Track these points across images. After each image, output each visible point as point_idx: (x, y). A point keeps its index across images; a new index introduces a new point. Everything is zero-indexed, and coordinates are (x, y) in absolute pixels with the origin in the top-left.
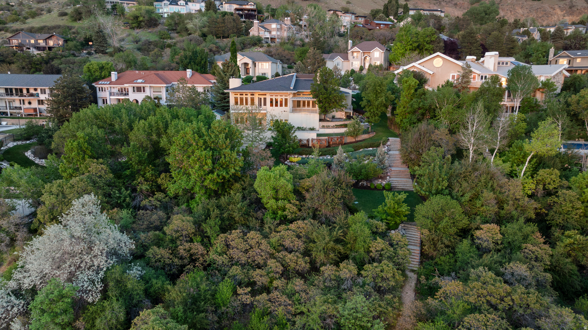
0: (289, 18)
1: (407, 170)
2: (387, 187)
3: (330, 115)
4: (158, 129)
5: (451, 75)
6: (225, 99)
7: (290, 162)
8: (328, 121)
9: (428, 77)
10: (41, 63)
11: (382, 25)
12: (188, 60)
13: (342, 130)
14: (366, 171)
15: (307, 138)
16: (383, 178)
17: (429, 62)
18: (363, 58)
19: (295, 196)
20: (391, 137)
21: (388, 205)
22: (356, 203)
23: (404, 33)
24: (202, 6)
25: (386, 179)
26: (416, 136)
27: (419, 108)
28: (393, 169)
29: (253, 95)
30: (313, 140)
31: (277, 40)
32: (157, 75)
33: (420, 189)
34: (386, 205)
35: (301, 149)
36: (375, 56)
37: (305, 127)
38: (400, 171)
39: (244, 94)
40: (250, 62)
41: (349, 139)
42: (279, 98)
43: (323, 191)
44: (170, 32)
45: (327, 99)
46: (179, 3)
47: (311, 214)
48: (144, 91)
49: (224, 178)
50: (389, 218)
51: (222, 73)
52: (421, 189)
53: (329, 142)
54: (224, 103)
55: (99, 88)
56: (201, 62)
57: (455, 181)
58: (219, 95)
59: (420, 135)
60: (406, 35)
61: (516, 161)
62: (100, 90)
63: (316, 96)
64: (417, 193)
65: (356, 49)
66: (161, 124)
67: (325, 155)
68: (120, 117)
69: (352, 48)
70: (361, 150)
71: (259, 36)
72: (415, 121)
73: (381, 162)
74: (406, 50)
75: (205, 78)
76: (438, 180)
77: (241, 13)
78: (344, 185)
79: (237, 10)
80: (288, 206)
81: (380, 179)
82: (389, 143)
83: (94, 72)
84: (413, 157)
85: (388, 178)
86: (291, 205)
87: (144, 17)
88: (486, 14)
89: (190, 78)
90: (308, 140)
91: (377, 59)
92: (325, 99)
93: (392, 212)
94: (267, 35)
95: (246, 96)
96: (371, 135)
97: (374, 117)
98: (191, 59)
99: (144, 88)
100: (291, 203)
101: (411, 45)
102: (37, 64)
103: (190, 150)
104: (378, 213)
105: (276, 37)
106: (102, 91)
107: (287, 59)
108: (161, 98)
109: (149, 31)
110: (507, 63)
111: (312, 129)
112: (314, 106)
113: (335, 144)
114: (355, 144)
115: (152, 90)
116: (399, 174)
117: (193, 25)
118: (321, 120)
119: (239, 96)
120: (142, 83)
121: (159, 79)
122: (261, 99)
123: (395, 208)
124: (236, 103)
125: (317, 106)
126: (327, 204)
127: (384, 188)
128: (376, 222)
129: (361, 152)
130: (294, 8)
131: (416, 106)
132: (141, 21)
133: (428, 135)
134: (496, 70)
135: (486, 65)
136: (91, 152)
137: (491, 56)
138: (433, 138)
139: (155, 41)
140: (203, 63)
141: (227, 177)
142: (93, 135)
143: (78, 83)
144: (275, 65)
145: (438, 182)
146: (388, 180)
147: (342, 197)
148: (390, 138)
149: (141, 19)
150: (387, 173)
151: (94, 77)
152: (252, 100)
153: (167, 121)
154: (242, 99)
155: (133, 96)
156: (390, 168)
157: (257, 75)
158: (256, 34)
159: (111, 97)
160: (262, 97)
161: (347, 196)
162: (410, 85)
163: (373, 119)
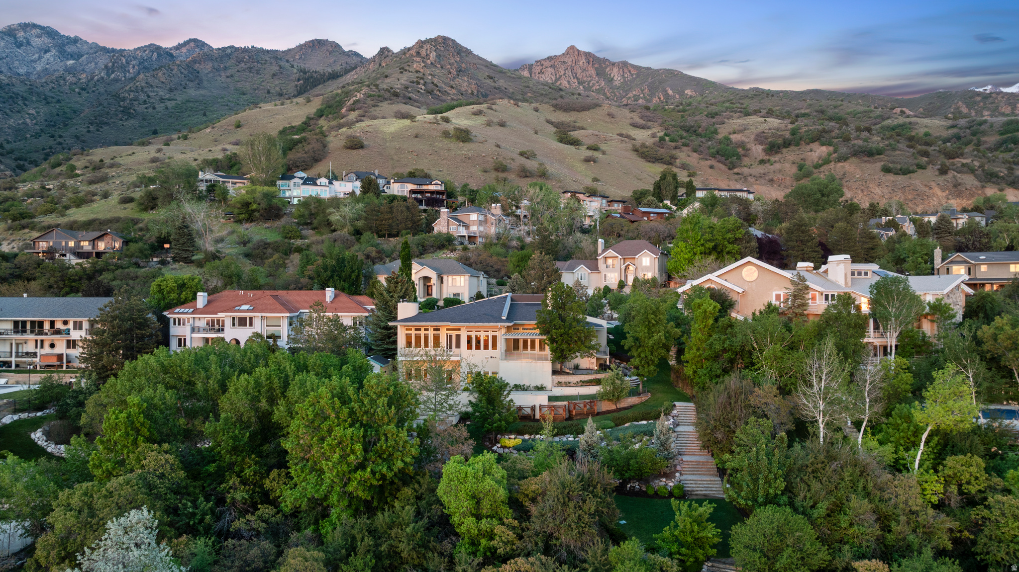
0: (498, 205)
1: (710, 459)
2: (676, 492)
3: (572, 363)
4: (271, 389)
5: (774, 294)
6: (389, 338)
7: (502, 447)
8: (568, 374)
9: (735, 297)
10: (80, 279)
11: (652, 215)
12: (329, 273)
13: (593, 390)
14: (637, 463)
15: (532, 404)
16: (669, 476)
17: (735, 273)
18: (623, 267)
19: (511, 511)
20: (679, 400)
21: (681, 526)
22: (623, 522)
23: (689, 226)
24: (356, 186)
25: (675, 477)
26: (723, 399)
27: (725, 350)
28: (685, 458)
29: (438, 330)
30: (541, 407)
31: (479, 240)
32: (275, 297)
33: (735, 496)
34: (676, 526)
35: (520, 424)
36: (644, 264)
37: (527, 384)
38: (698, 463)
39: (423, 329)
40: (433, 275)
41: (605, 406)
42: (482, 336)
43: (562, 500)
44: (301, 227)
45: (566, 336)
46: (318, 182)
47: (540, 544)
48: (251, 325)
49: (383, 477)
50: (683, 550)
51: (385, 293)
52: (738, 496)
53: (570, 411)
54: (388, 343)
55: (175, 320)
56: (350, 276)
57: (798, 479)
58: (379, 330)
59: (730, 398)
60: (693, 230)
61: (902, 442)
62: (175, 324)
63: (545, 332)
64: (731, 502)
65: (611, 252)
66: (276, 381)
67: (564, 434)
68: (206, 370)
69: (604, 251)
70: (627, 425)
71: (448, 233)
72: (719, 372)
73: (663, 445)
74: (695, 254)
75: (357, 302)
76: (766, 477)
77: (419, 196)
78: (599, 490)
79: (413, 192)
80: (499, 529)
81: (663, 477)
82: (675, 412)
83: (169, 292)
84: (719, 436)
85: (677, 474)
86: (503, 528)
87: (259, 204)
88: (823, 195)
89: (331, 302)
90: (533, 408)
91: (647, 269)
92: (561, 336)
93: (689, 539)
94: (463, 232)
95: (426, 332)
96: (644, 398)
97: (646, 366)
98: (333, 271)
99: (251, 319)
100: (503, 524)
101: (702, 245)
102: (74, 281)
103: (325, 426)
104: (663, 541)
105: (478, 235)
106: (179, 324)
107: (496, 271)
108: (279, 337)
109: (267, 225)
110: (866, 274)
111: (540, 389)
112: (542, 348)
113: (580, 414)
114: (615, 414)
115: (265, 323)
116: (697, 468)
117: (341, 216)
118: (554, 372)
119: (413, 332)
120: (248, 311)
121: (278, 305)
122: (451, 336)
123: (693, 531)
124: (409, 344)
125: (547, 347)
126: (570, 526)
127: (671, 494)
128: (661, 559)
129: (627, 428)
130: (507, 188)
131: (718, 347)
132: (253, 211)
133: (743, 396)
134: (850, 284)
135: (830, 276)
136: (149, 430)
137: (839, 262)
138: (752, 403)
139: (276, 242)
140: (353, 277)
141: (390, 475)
142: (156, 400)
143: (139, 311)
144: (475, 279)
145: (767, 482)
146: (677, 478)
147: (596, 511)
148: (677, 404)
149: (254, 206)
150: (675, 466)
151: (167, 301)
152: (437, 338)
153: (287, 376)
154: (418, 338)
155: (230, 333)
156: (680, 457)
157: (445, 296)
158: (444, 230)
159: (194, 335)
160: (454, 333)
161: (605, 510)
162: (705, 311)
163: (646, 369)
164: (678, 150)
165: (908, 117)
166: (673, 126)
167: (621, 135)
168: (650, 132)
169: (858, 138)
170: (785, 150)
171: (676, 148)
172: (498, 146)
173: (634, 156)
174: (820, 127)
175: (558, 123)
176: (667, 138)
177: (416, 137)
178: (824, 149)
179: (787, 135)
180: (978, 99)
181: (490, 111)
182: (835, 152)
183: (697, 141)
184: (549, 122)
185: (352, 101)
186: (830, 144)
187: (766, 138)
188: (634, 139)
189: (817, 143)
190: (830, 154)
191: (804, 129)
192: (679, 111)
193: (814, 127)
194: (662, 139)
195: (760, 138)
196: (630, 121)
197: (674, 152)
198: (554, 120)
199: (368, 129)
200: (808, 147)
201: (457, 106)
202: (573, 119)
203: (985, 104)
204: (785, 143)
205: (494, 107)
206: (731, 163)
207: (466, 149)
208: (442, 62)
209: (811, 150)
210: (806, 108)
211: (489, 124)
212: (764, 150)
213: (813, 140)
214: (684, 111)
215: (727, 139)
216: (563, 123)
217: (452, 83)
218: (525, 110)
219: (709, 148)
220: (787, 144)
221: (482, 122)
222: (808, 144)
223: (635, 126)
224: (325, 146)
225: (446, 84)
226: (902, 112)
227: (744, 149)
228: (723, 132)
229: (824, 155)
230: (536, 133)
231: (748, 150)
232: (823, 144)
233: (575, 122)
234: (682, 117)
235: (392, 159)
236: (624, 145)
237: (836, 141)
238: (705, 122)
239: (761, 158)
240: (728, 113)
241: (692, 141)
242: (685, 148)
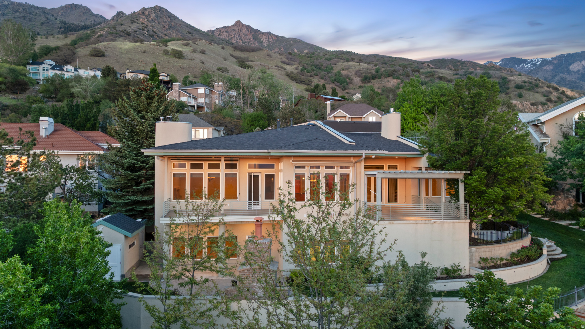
0: (220, 83)
6: (138, 184)
24: (97, 73)
29: (234, 166)
39: (205, 164)
42: (323, 174)
44: (46, 99)
46: (65, 69)
54: (134, 193)
65: (340, 112)
75: (87, 138)
94: (192, 102)
95: (213, 170)
105: (205, 105)
109: (13, 96)
117: (82, 88)
119: (188, 171)
122: (257, 178)
124: (178, 194)
140: (89, 125)
152: (232, 182)
154: (196, 182)
158: (177, 99)
160: (262, 173)
164: (312, 78)
165: (432, 68)
166: (307, 64)
167: (277, 66)
168: (293, 67)
169: (413, 75)
170: (373, 81)
171: (311, 76)
172: (203, 63)
173: (287, 78)
174: (392, 69)
175: (238, 57)
176: (305, 71)
177: (144, 52)
178: (395, 81)
179: (374, 72)
180: (459, 64)
181: (195, 45)
182: (402, 83)
183: (323, 73)
184: (232, 56)
185: (97, 35)
186: (398, 78)
187: (362, 74)
188: (285, 69)
189: (391, 77)
190: (399, 84)
191: (382, 70)
192: (308, 57)
193: (388, 68)
194: (302, 70)
195: (358, 73)
196: (281, 60)
197: (310, 78)
198: (234, 54)
199: (108, 45)
200: (386, 80)
201: (172, 41)
202: (246, 56)
203: (462, 66)
204: (373, 77)
205: (197, 43)
206: (343, 86)
207: (180, 62)
208: (159, 20)
209: (388, 82)
210: (376, 62)
211: (194, 51)
212: (361, 80)
213: (389, 76)
214: (311, 57)
215: (339, 73)
216: (240, 58)
217: (166, 33)
218: (217, 48)
219: (330, 77)
220: (374, 77)
221: (189, 50)
222: (386, 78)
223: (284, 63)
224: (74, 54)
225: (162, 33)
226: (428, 65)
227: (349, 79)
228: (336, 69)
229: (396, 84)
230: (225, 60)
231: (352, 80)
232: (394, 78)
233: (247, 58)
234: (310, 60)
235: (127, 65)
236: (280, 72)
237: (401, 76)
238: (325, 63)
239: (359, 85)
240: (337, 59)
241: (319, 73)
242: (315, 77)
